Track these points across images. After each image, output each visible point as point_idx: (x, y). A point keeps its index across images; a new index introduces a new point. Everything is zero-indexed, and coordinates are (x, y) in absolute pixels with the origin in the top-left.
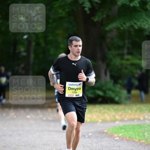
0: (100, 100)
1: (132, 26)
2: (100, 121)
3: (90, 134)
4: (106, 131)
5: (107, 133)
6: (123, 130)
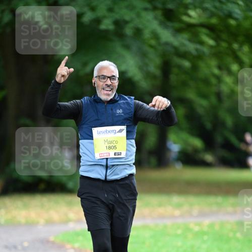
0: (42, 186)
2: (42, 221)
3: (26, 244)
4: (52, 239)
5: (53, 243)
6: (81, 238)
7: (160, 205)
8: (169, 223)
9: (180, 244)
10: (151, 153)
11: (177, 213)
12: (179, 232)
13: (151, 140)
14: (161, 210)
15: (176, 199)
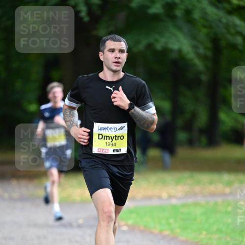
1: (150, 46)
3: (81, 221)
6: (134, 215)
7: (211, 183)
8: (219, 200)
9: (230, 221)
10: (202, 131)
11: (227, 190)
12: (230, 209)
13: (203, 119)
14: (212, 188)
15: (226, 177)
